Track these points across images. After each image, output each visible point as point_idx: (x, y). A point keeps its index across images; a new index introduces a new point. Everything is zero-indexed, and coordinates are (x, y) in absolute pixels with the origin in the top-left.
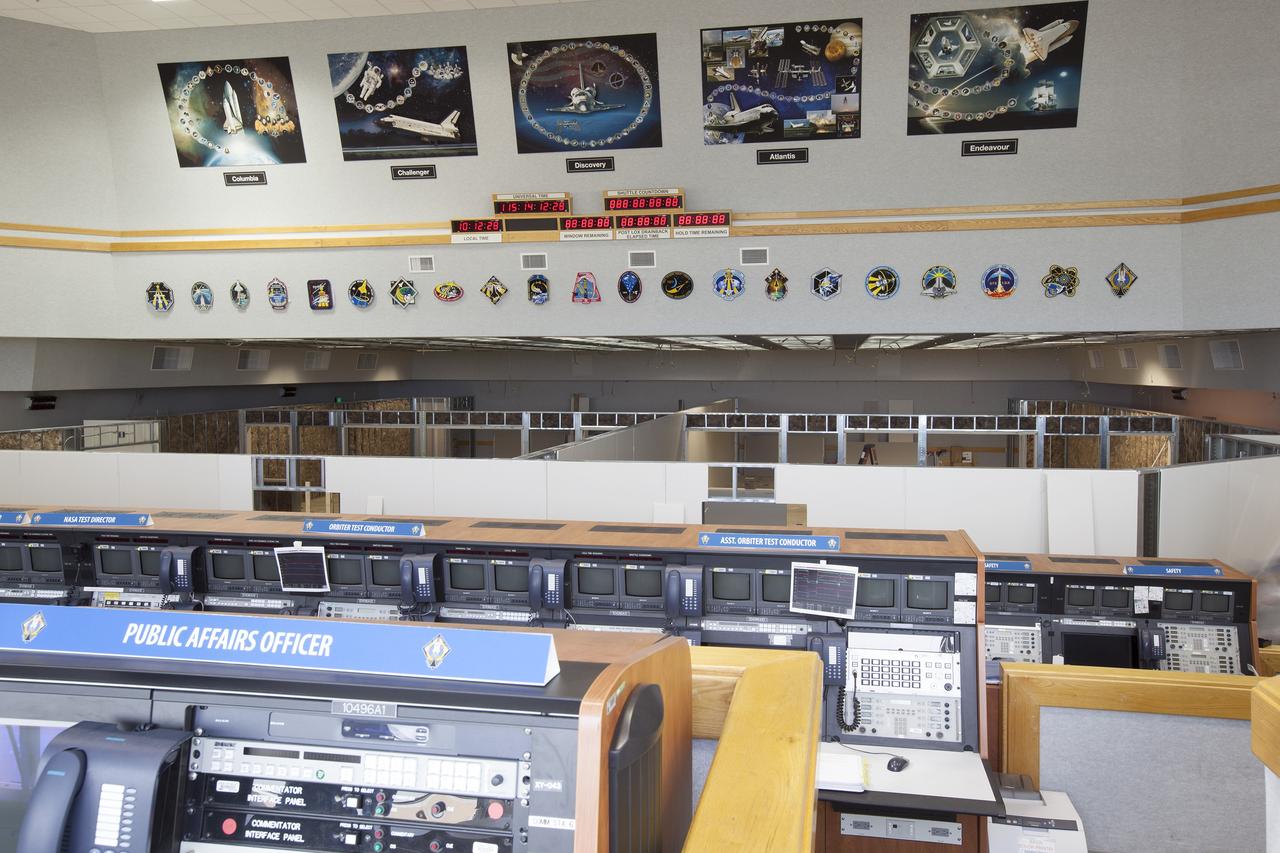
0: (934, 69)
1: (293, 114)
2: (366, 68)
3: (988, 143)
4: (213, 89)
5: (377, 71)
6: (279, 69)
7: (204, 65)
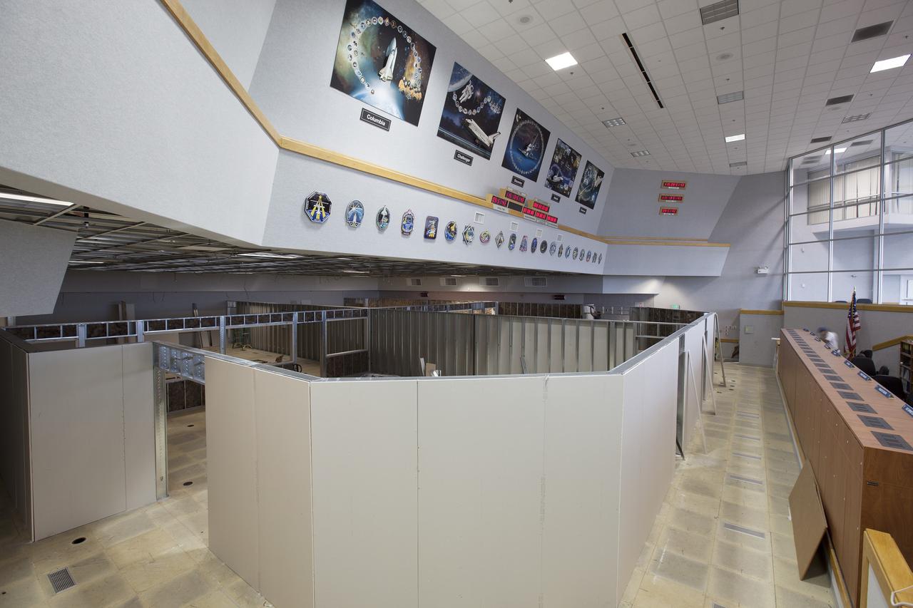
0: (585, 180)
2: (468, 83)
3: (583, 209)
4: (383, 37)
5: (472, 88)
7: (385, 14)
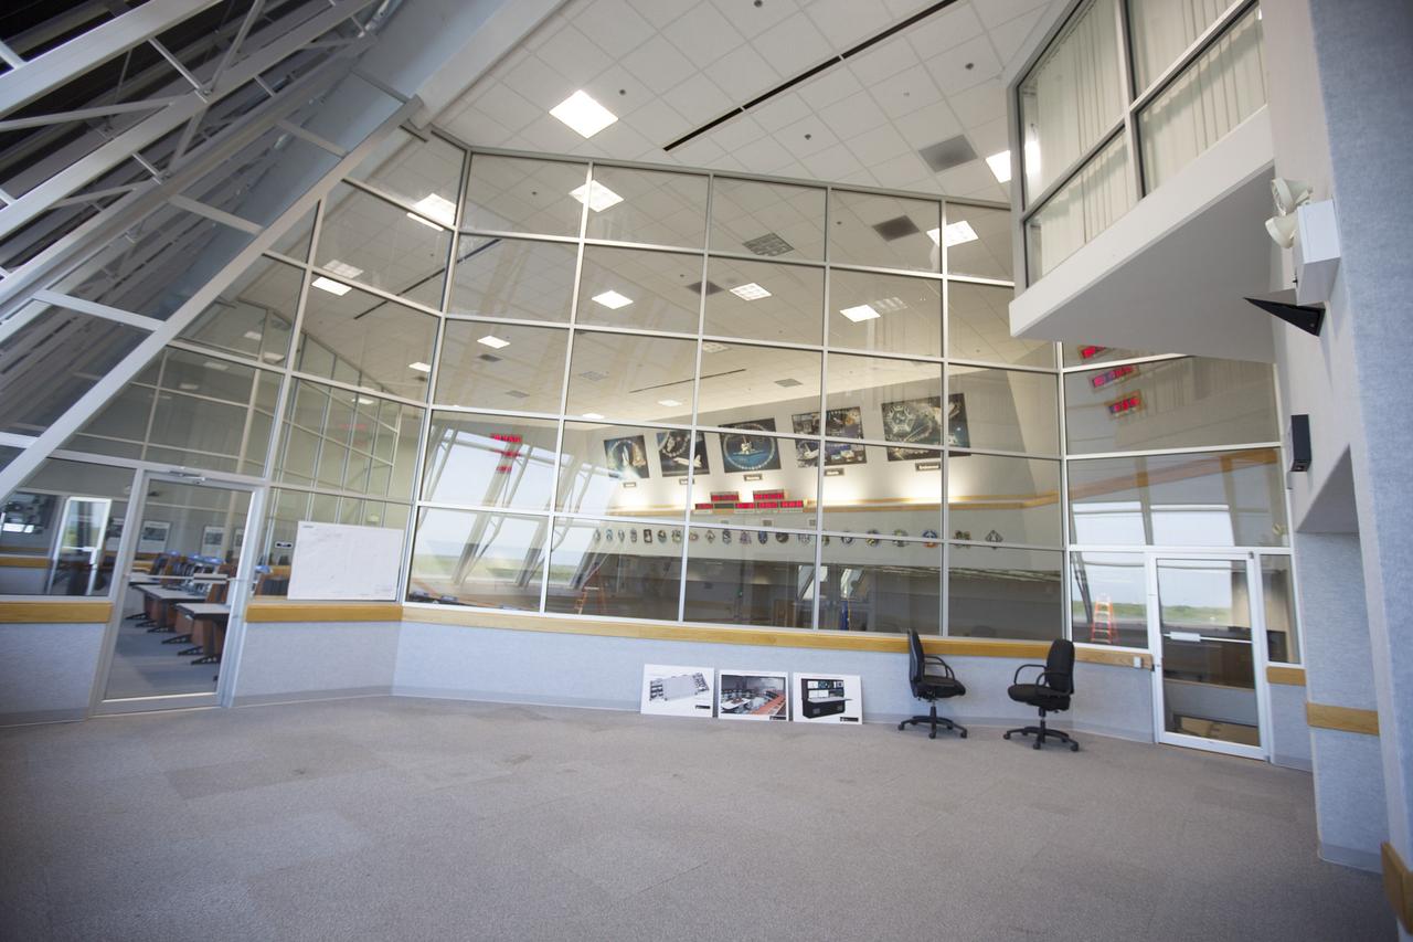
0: (896, 429)
1: (646, 459)
2: (669, 438)
3: (928, 464)
4: (620, 450)
5: (673, 439)
6: (640, 440)
7: (617, 440)
